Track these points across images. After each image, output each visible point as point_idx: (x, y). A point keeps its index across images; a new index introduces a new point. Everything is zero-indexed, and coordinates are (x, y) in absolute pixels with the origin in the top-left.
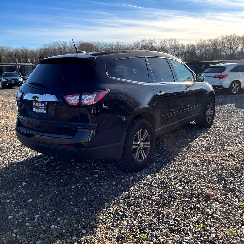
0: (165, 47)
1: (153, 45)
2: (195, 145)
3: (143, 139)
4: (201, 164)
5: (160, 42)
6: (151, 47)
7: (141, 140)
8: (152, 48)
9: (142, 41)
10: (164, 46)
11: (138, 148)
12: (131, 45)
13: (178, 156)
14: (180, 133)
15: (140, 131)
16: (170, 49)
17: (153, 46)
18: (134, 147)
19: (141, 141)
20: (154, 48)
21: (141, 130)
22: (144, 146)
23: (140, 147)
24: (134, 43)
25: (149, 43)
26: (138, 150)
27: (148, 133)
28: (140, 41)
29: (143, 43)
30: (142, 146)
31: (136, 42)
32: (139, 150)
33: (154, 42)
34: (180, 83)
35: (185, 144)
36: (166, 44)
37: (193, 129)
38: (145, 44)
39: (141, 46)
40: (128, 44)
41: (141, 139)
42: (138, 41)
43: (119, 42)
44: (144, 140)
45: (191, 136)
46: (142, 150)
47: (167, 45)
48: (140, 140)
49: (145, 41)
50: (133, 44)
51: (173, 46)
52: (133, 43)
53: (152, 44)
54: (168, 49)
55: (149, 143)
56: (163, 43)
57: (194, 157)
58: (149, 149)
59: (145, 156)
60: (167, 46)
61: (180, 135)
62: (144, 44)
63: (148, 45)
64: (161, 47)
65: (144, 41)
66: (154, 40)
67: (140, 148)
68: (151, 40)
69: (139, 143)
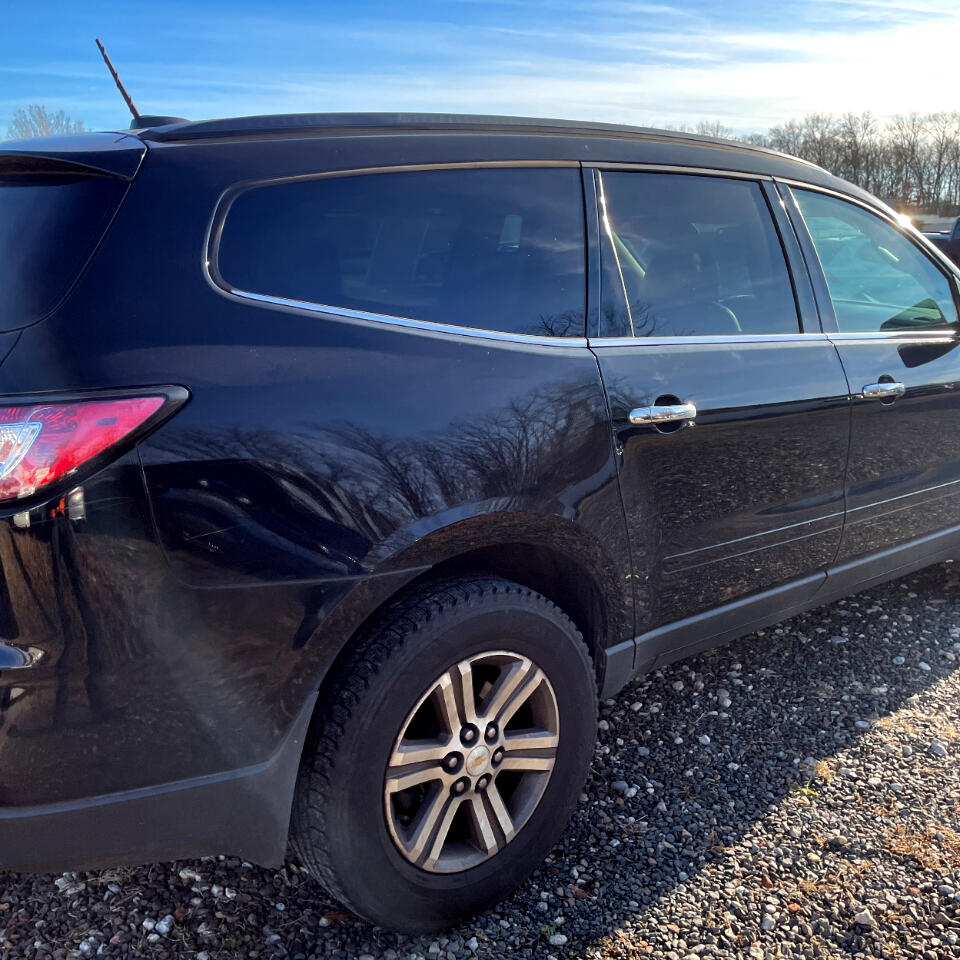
0: (913, 147)
1: (859, 139)
2: (911, 740)
3: (498, 718)
4: (903, 939)
5: (895, 125)
6: (849, 147)
7: (473, 728)
8: (853, 151)
9: (810, 122)
10: (907, 143)
11: (448, 780)
12: (760, 137)
13: (769, 827)
14: (844, 629)
15: (465, 668)
16: (934, 158)
17: (856, 145)
18: (394, 786)
19: (469, 734)
20: (861, 152)
21: (474, 666)
22: (495, 763)
23: (462, 773)
24: (776, 131)
25: (842, 129)
26: (445, 794)
27: (539, 677)
28: (803, 123)
29: (815, 129)
30: (485, 767)
31: (784, 127)
32: (454, 793)
33: (866, 126)
34: (841, 338)
35: (848, 722)
36: (920, 136)
37: (932, 606)
38: (823, 135)
39: (806, 142)
40: (749, 135)
41: (472, 718)
42: (794, 120)
43: (708, 127)
44: (502, 725)
45: (906, 665)
46: (482, 792)
47: (922, 140)
48: (467, 726)
49: (823, 121)
50: (771, 134)
51: (949, 142)
52: (768, 131)
53: (852, 133)
54: (927, 155)
55: (550, 741)
56: (907, 131)
57: (869, 855)
58: (544, 782)
59: (508, 828)
60: (921, 144)
61: (837, 640)
62: (818, 136)
63: (837, 137)
64: (897, 147)
65: (818, 120)
66: (864, 115)
67: (466, 780)
68: (851, 117)
69: (455, 744)
